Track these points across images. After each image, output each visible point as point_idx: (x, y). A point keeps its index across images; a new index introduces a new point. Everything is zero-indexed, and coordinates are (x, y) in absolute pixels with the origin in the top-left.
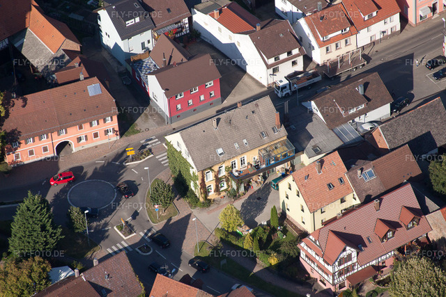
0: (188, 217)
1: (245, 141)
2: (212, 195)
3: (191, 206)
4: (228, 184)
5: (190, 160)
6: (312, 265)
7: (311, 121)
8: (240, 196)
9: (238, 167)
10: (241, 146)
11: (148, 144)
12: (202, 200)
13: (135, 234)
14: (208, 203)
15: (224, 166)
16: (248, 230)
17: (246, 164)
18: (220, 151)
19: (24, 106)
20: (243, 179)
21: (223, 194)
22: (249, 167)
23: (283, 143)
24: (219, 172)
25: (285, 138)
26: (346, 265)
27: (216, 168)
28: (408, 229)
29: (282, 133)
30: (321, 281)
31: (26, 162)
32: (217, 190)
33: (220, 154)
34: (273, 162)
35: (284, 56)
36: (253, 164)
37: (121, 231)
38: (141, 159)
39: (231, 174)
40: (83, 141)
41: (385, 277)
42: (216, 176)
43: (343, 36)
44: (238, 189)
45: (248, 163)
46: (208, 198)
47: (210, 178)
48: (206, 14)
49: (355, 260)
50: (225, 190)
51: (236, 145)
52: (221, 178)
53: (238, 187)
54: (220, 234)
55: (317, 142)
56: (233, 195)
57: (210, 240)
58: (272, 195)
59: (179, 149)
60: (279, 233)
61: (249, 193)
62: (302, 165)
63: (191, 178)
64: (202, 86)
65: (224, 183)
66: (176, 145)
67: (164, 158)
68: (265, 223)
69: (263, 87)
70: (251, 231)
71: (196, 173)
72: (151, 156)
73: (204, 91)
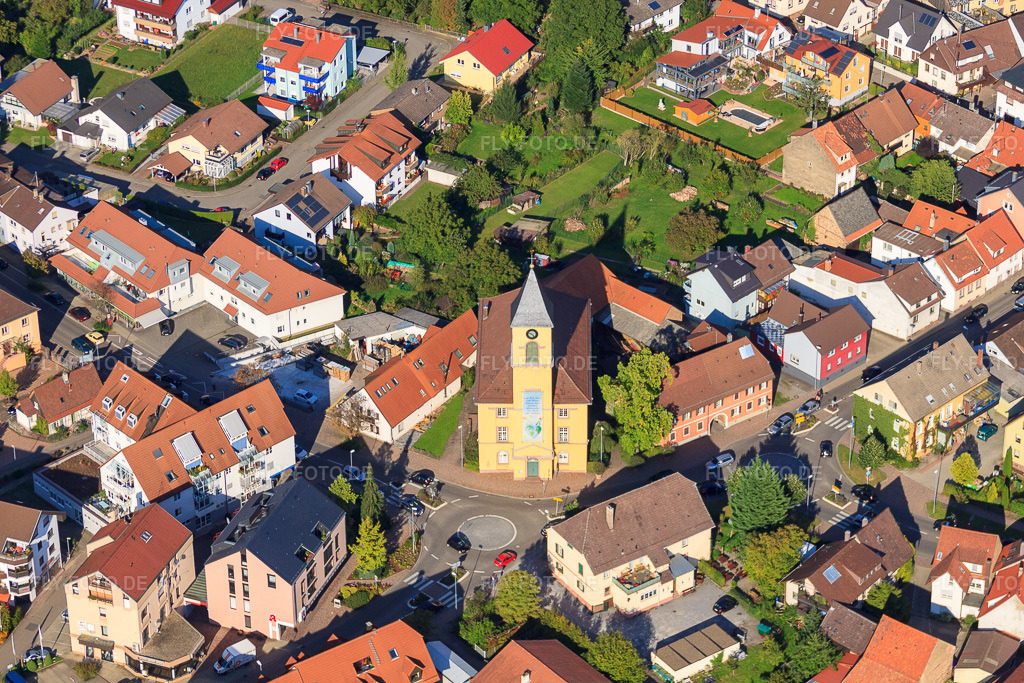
0: (898, 479)
1: (951, 385)
2: (920, 453)
3: (898, 467)
4: (934, 438)
5: (900, 411)
7: (995, 365)
8: (947, 451)
9: (942, 419)
10: (949, 390)
12: (909, 458)
13: (850, 503)
14: (916, 462)
15: (933, 416)
16: (982, 483)
17: (951, 413)
18: (929, 398)
19: (677, 376)
20: (950, 430)
21: (929, 450)
22: (955, 415)
23: (985, 387)
24: (928, 423)
25: (987, 380)
27: (926, 419)
29: (985, 374)
31: (680, 444)
32: (924, 447)
33: (931, 402)
34: (979, 408)
35: (924, 302)
36: (958, 413)
37: (834, 500)
38: (810, 427)
39: (939, 426)
40: (737, 413)
42: (926, 428)
43: (978, 276)
44: (946, 443)
45: (954, 413)
46: (916, 456)
47: (921, 427)
48: (812, 267)
50: (931, 446)
51: (944, 391)
52: (929, 431)
53: (947, 440)
54: (952, 491)
55: (1010, 385)
56: (941, 451)
57: (939, 499)
58: (982, 446)
59: (877, 403)
60: (1015, 482)
61: (956, 447)
62: (997, 414)
63: (895, 434)
64: (851, 341)
65: (931, 437)
66: (872, 399)
67: (835, 423)
68: (997, 474)
69: (902, 340)
70: (986, 483)
71: (907, 427)
72: (819, 422)
73: (852, 347)
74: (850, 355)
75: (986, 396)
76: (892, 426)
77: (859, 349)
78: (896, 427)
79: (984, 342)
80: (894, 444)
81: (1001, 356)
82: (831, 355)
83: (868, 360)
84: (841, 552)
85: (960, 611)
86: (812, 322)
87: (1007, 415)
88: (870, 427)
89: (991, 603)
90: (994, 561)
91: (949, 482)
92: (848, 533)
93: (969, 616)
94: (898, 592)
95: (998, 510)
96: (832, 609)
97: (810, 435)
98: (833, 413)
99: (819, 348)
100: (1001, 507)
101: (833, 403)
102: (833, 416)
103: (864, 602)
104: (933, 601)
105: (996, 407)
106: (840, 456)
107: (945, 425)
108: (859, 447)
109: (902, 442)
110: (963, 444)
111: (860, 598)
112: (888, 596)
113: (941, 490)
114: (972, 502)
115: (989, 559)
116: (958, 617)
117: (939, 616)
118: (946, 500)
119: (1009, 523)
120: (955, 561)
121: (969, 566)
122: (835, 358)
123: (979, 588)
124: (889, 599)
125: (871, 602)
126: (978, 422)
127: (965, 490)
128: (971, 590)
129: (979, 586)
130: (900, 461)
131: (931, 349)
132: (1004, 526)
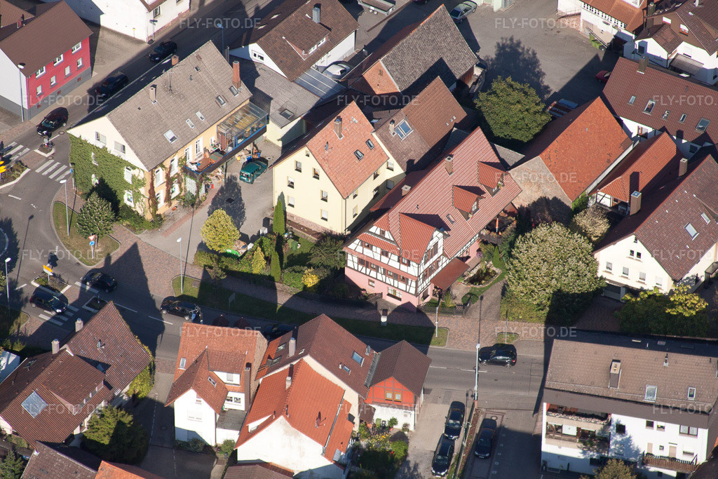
0: (135, 246)
1: (199, 114)
2: (162, 207)
3: (134, 230)
4: (180, 186)
5: (130, 156)
6: (373, 274)
7: (258, 75)
8: (200, 202)
9: (191, 158)
10: (196, 121)
11: (11, 156)
12: (149, 217)
13: (68, 287)
14: (158, 220)
15: (176, 158)
16: (245, 247)
17: (202, 151)
18: (169, 135)
20: (202, 173)
21: (175, 203)
22: (207, 153)
23: (246, 111)
24: (170, 167)
25: (248, 101)
26: (431, 261)
27: (167, 163)
28: (493, 194)
29: (244, 94)
30: (389, 295)
32: (168, 199)
33: (172, 140)
34: (240, 141)
36: (211, 149)
38: (14, 179)
41: (475, 271)
42: (168, 176)
44: (198, 192)
45: (205, 150)
46: (158, 213)
47: (161, 176)
49: (440, 252)
50: (178, 197)
51: (189, 122)
52: (173, 178)
53: (199, 188)
54: (205, 260)
55: (282, 103)
56: (191, 203)
57: (189, 273)
58: (248, 192)
59: (100, 145)
60: (290, 242)
61: (212, 195)
62: (267, 142)
63: (126, 186)
64: (68, 52)
65: (176, 186)
66: (92, 140)
67: (50, 170)
68: (266, 231)
69: (140, 42)
70: (250, 246)
71: (141, 176)
72: (27, 170)
73: (70, 60)
74: (68, 71)
75: (246, 123)
76: (121, 175)
77: (80, 61)
78: (128, 176)
79: (247, 44)
80: (127, 198)
81: (269, 62)
82: (40, 74)
83: (94, 73)
84: (47, 372)
85: (212, 435)
86: (12, 29)
87: (280, 144)
88: (93, 176)
89: (252, 426)
90: (256, 366)
91: (202, 247)
92: (55, 343)
93: (228, 443)
94: (128, 419)
95: (267, 283)
96: (35, 453)
97: (15, 189)
98: (47, 155)
99: (22, 67)
100: (271, 279)
101: (46, 141)
102: (47, 159)
103: (82, 436)
104: (177, 424)
105: (264, 135)
106: (56, 218)
107: (194, 168)
108: (81, 203)
109: (137, 197)
110: (222, 190)
111: (77, 431)
112: (113, 426)
113: (191, 259)
114: (231, 274)
115: (249, 365)
116: (213, 444)
117: (187, 444)
118: (198, 274)
119: (282, 299)
120: (202, 372)
121: (223, 376)
122: (46, 79)
123: (237, 404)
124: (116, 430)
125: (94, 437)
126: (242, 157)
127: (223, 259)
128: (228, 406)
129: (238, 400)
130: (137, 221)
131: (169, 66)
132: (276, 304)
